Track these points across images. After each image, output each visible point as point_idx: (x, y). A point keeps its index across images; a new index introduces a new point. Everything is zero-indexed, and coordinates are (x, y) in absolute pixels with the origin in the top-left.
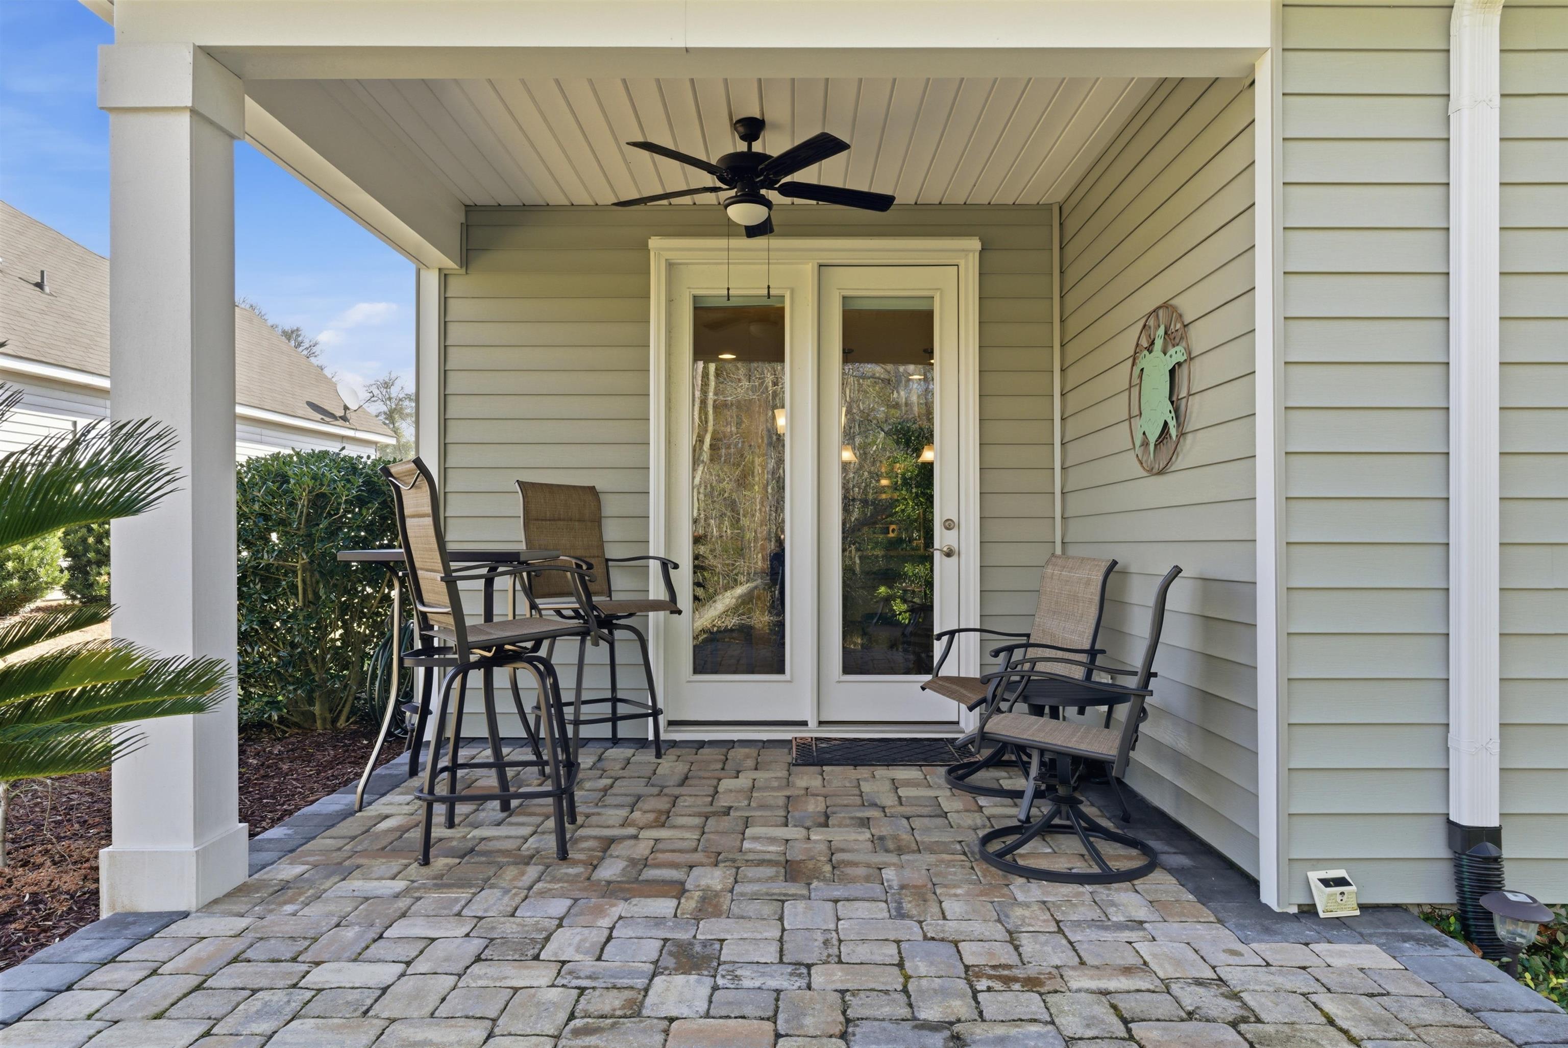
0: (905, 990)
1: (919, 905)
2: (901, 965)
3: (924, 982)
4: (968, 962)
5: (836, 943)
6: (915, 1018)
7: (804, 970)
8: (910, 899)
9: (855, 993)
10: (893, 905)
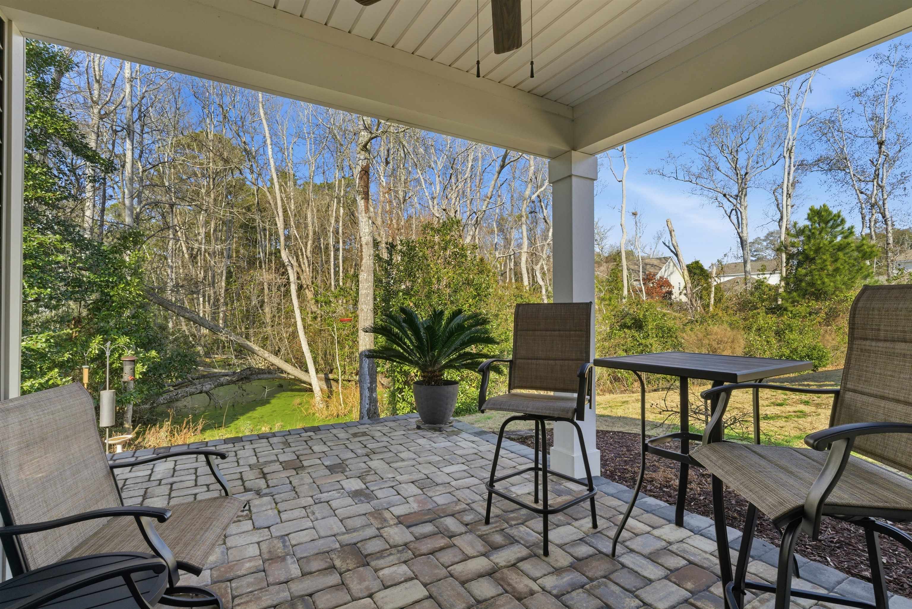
0: (276, 504)
1: (274, 547)
2: (279, 512)
3: (269, 507)
4: (251, 521)
5: (310, 515)
6: (272, 496)
7: (316, 501)
8: (279, 550)
9: (294, 498)
10: (288, 543)
